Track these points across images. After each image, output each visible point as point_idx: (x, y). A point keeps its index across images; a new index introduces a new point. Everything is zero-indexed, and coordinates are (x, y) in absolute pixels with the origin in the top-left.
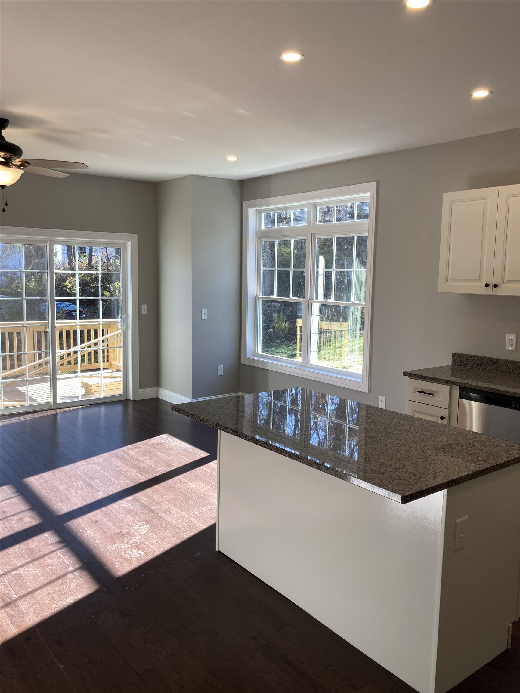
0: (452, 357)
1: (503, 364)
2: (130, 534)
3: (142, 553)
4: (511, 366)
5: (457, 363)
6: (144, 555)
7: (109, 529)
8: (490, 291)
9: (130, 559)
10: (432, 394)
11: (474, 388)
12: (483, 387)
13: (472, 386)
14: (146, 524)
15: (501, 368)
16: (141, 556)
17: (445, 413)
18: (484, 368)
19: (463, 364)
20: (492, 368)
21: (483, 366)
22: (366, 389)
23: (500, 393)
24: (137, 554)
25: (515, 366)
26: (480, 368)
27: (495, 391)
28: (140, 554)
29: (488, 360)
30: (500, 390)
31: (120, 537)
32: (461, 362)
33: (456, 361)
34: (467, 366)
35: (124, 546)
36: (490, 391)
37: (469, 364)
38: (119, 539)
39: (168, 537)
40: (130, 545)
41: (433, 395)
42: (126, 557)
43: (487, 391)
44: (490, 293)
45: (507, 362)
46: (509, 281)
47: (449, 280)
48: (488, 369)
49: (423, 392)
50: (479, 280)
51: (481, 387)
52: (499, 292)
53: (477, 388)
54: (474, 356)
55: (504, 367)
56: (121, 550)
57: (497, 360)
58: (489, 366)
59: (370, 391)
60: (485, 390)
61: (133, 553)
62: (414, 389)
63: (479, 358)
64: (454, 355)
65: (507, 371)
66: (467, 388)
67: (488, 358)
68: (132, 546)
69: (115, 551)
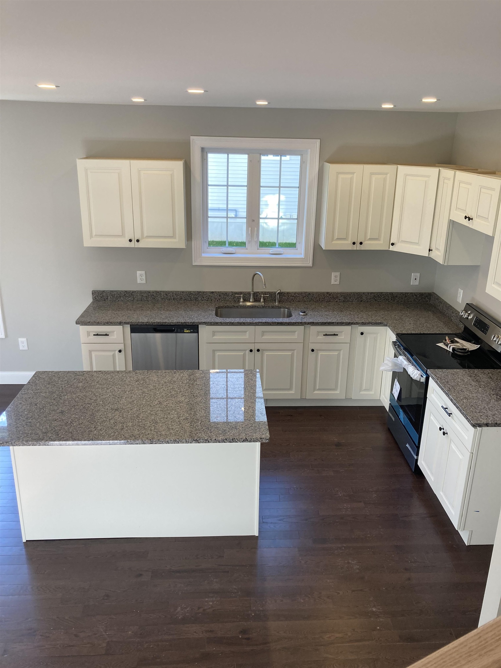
0: (92, 294)
1: (138, 295)
4: (145, 296)
5: (97, 299)
8: (132, 245)
10: (106, 335)
11: (145, 324)
12: (152, 322)
13: (143, 322)
15: (137, 298)
17: (121, 347)
18: (123, 299)
19: (104, 299)
20: (130, 299)
21: (122, 298)
22: (1, 335)
23: (167, 324)
25: (148, 295)
26: (119, 300)
27: (162, 323)
29: (125, 293)
30: (165, 322)
32: (101, 297)
33: (96, 298)
34: (107, 300)
36: (158, 324)
37: (109, 298)
41: (108, 335)
43: (156, 324)
44: (133, 246)
45: (141, 292)
46: (148, 237)
47: (93, 236)
48: (126, 300)
49: (97, 335)
50: (123, 235)
51: (151, 323)
52: (140, 245)
53: (147, 324)
54: (112, 291)
55: (139, 297)
57: (133, 292)
58: (127, 297)
59: (6, 335)
60: (154, 324)
62: (88, 334)
63: (117, 293)
64: (94, 293)
65: (142, 299)
66: (139, 325)
67: (125, 292)
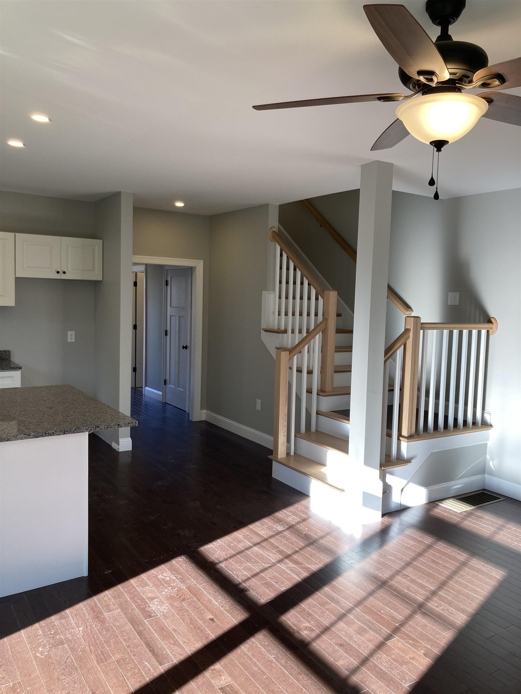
2: (171, 598)
3: (160, 576)
6: (159, 574)
7: (195, 606)
9: (173, 571)
14: (151, 612)
16: (162, 573)
24: (165, 575)
28: (163, 576)
31: (182, 595)
35: (177, 584)
38: (183, 593)
39: (130, 592)
40: (172, 585)
42: (175, 573)
56: (181, 580)
61: (169, 577)
68: (170, 584)
69: (187, 580)
